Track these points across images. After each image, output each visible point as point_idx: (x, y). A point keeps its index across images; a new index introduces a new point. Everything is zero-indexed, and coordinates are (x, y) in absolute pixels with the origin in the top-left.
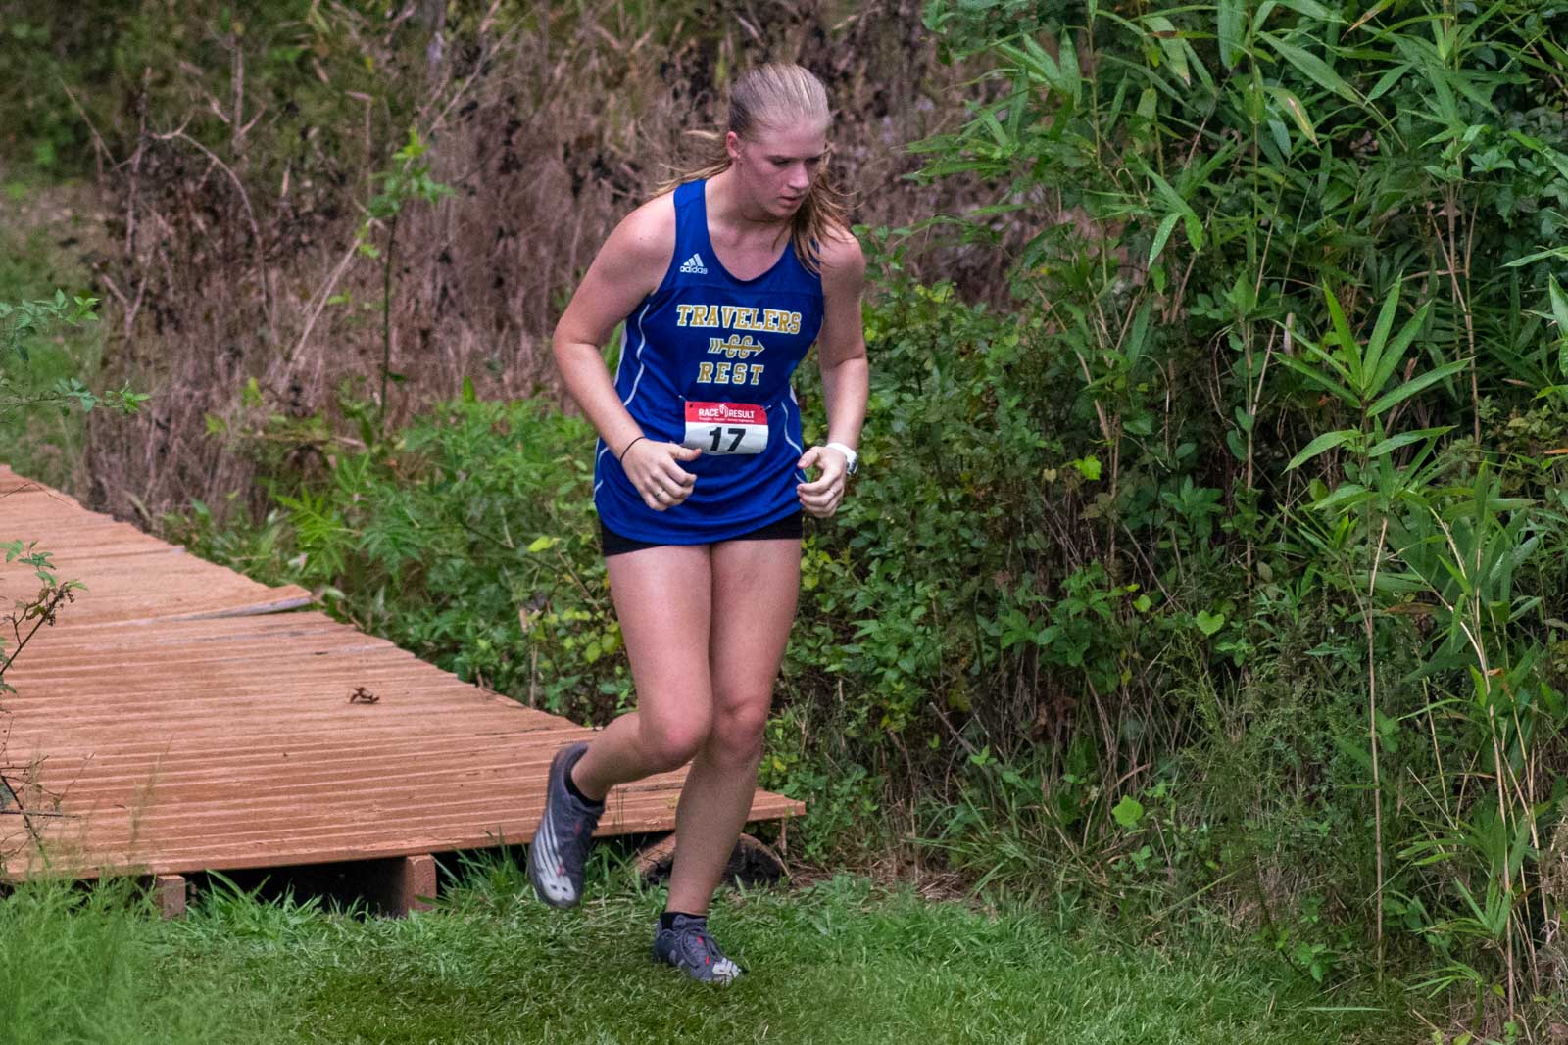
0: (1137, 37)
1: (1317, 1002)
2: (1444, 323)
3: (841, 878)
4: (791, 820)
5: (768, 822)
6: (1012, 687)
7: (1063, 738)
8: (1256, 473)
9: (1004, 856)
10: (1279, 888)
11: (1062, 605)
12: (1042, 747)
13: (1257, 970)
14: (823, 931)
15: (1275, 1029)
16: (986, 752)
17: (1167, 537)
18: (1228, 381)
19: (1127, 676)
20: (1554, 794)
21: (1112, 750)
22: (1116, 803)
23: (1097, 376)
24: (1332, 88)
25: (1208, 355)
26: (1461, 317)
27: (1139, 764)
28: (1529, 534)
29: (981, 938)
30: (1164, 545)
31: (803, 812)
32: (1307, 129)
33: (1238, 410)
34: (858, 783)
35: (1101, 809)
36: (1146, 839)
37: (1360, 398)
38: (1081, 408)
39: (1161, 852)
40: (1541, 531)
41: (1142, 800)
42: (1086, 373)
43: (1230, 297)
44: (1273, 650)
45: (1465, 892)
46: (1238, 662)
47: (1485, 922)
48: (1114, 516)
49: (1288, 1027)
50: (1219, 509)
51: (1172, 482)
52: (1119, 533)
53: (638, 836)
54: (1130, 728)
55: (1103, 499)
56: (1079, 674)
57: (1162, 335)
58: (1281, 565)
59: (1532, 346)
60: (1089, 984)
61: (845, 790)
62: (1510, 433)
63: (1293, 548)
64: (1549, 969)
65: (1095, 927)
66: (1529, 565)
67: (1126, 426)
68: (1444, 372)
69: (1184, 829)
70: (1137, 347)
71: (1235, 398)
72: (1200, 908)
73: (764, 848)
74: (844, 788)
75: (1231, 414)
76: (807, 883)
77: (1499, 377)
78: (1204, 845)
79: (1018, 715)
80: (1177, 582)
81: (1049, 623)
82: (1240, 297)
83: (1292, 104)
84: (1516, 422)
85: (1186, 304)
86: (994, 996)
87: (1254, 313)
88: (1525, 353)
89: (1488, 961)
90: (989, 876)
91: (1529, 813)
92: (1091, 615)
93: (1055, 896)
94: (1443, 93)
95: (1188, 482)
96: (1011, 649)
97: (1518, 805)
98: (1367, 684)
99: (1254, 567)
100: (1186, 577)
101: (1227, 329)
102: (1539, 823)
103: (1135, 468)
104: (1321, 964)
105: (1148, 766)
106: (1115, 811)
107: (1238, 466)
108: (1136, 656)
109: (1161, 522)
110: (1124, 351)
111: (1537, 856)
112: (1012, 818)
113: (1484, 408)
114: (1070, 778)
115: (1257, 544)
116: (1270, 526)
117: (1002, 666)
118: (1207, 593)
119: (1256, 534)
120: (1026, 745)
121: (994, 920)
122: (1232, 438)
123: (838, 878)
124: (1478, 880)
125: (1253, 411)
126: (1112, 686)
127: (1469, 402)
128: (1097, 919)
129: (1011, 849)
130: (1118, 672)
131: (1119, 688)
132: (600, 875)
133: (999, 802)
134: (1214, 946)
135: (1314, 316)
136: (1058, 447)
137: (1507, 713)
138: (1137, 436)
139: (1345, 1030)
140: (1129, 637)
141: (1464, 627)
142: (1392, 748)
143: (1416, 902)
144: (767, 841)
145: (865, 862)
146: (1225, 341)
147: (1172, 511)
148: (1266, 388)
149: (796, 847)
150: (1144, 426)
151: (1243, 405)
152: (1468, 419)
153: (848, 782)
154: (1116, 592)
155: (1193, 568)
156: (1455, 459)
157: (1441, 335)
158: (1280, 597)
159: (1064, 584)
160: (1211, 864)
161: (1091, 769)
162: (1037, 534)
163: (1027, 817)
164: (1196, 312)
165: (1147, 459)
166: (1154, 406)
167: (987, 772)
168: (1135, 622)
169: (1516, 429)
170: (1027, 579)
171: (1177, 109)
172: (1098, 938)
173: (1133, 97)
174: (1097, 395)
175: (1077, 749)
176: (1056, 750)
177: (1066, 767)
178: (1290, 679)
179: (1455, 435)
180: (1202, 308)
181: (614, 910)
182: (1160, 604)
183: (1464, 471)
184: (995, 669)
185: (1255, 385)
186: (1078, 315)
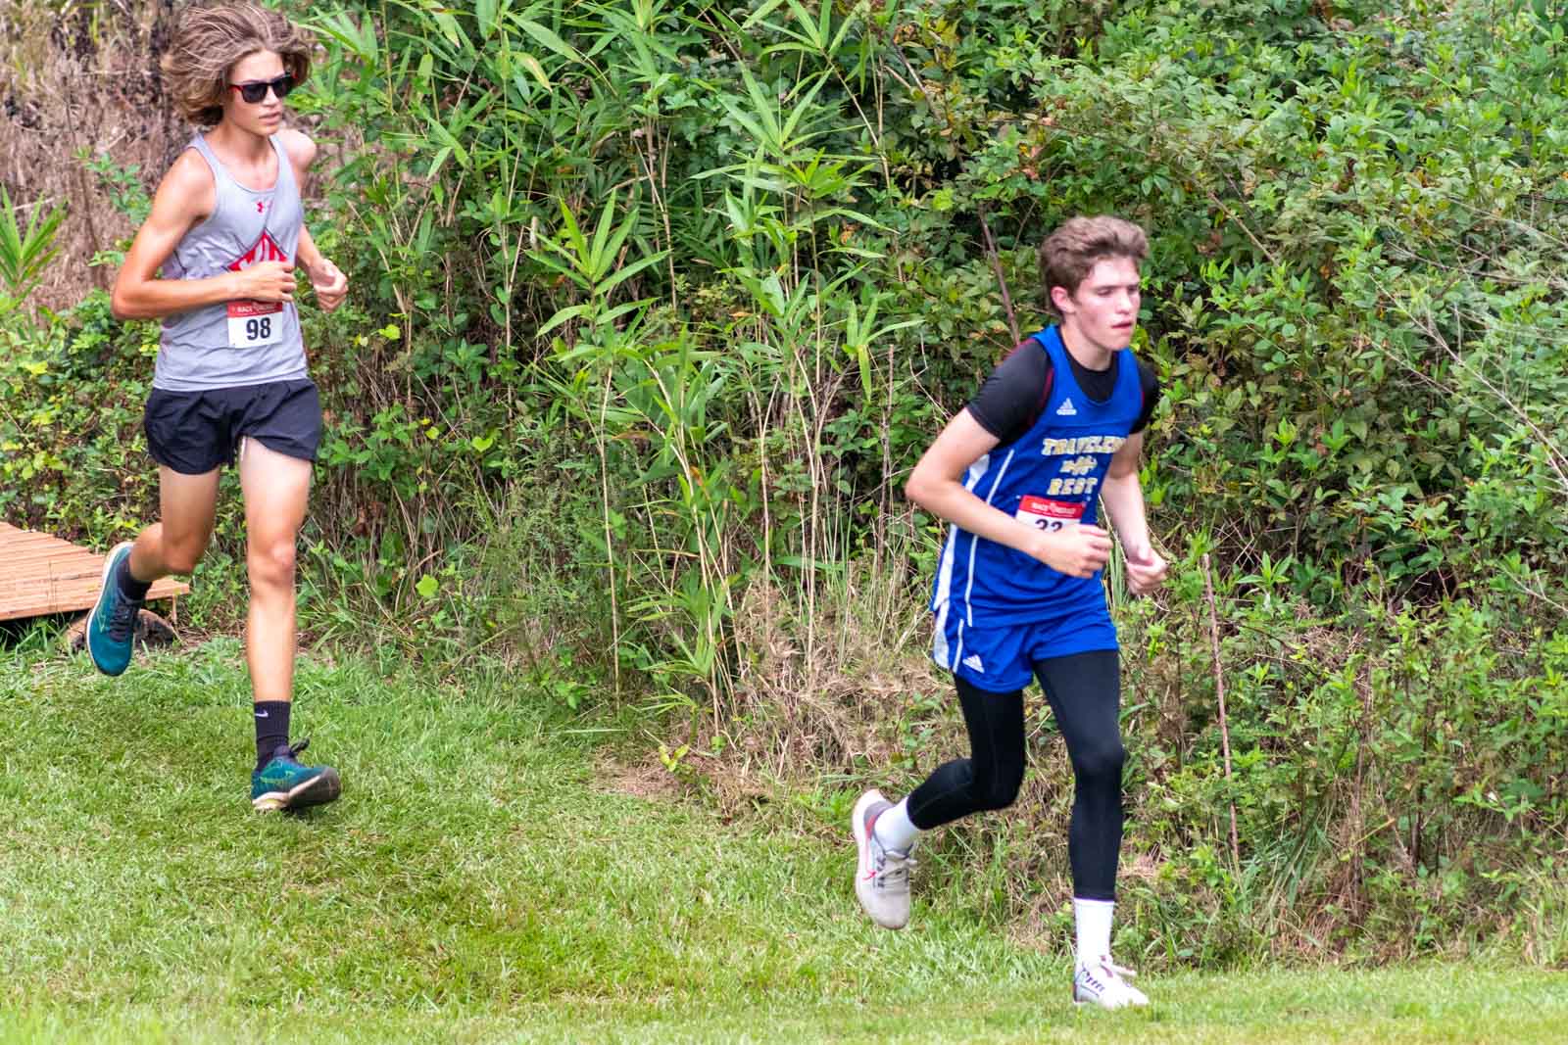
0: (415, 16)
1: (573, 725)
2: (644, 219)
3: (218, 639)
4: (179, 598)
5: (162, 599)
6: (338, 497)
7: (377, 531)
8: (512, 333)
9: (337, 621)
10: (541, 640)
11: (374, 435)
12: (362, 540)
13: (528, 702)
14: (208, 681)
15: (543, 745)
16: (321, 545)
17: (448, 384)
18: (489, 266)
19: (423, 487)
20: (742, 568)
21: (414, 540)
22: (418, 580)
23: (394, 266)
24: (560, 52)
25: (475, 249)
26: (660, 215)
27: (434, 550)
28: (717, 376)
29: (323, 682)
30: (447, 389)
31: (188, 591)
32: (543, 81)
33: (498, 289)
34: (227, 569)
35: (408, 586)
36: (441, 606)
37: (589, 281)
38: (383, 290)
39: (452, 615)
40: (725, 373)
41: (437, 577)
42: (385, 265)
43: (490, 206)
44: (531, 466)
45: (679, 640)
46: (505, 474)
47: (696, 664)
48: (409, 369)
49: (553, 744)
50: (486, 361)
51: (452, 343)
52: (414, 382)
53: (68, 614)
54: (427, 524)
55: (403, 357)
56: (387, 485)
57: (441, 236)
58: (534, 402)
59: (712, 235)
60: (405, 715)
61: (218, 573)
62: (699, 301)
63: (541, 388)
64: (743, 697)
65: (407, 672)
66: (717, 399)
67: (417, 303)
68: (651, 260)
69: (469, 598)
70: (424, 246)
71: (494, 278)
72: (482, 656)
73: (160, 619)
74: (217, 573)
75: (494, 293)
76: (193, 645)
77: (688, 258)
78: (485, 609)
79: (343, 516)
80: (458, 416)
81: (365, 448)
82: (496, 207)
83: (533, 65)
84: (703, 292)
85: (457, 211)
86: (337, 728)
87: (507, 219)
88: (707, 241)
89: (699, 692)
90: (328, 635)
91: (725, 583)
92: (396, 442)
93: (375, 649)
94: (643, 52)
95: (464, 344)
96: (336, 467)
97: (716, 576)
98: (601, 489)
99: (514, 404)
100: (464, 411)
101: (489, 230)
102: (732, 588)
103: (423, 332)
104: (576, 697)
105: (440, 552)
106: (418, 586)
107: (499, 331)
108: (430, 471)
109: (444, 372)
110: (414, 248)
111: (732, 614)
112: (343, 593)
113: (679, 283)
114: (383, 562)
115: (516, 386)
116: (525, 374)
117: (331, 480)
118: (480, 424)
119: (515, 379)
120: (350, 538)
121: (332, 669)
122: (494, 309)
123: (215, 640)
124: (690, 632)
125: (509, 290)
126: (412, 494)
127: (667, 277)
128: (408, 667)
129: (343, 615)
130: (417, 483)
131: (417, 495)
132: (41, 643)
133: (332, 581)
134: (495, 685)
135: (551, 216)
136: (367, 319)
137: (706, 509)
138: (425, 311)
139: (593, 745)
140: (423, 458)
141: (672, 447)
142: (621, 535)
143: (643, 649)
144: (163, 614)
145: (234, 627)
146: (487, 238)
147: (452, 364)
148: (518, 271)
149: (184, 619)
150: (429, 303)
151: (501, 285)
152: (667, 289)
153: (219, 567)
154: (413, 425)
155: (469, 405)
156: (660, 322)
157: (647, 229)
158: (534, 426)
159: (374, 420)
160: (490, 623)
161: (398, 554)
162: (353, 383)
163: (354, 592)
164: (464, 214)
165: (433, 327)
166: (435, 287)
167: (322, 559)
168: (427, 446)
169: (705, 298)
170: (348, 415)
171: (446, 66)
172: (409, 680)
173: (415, 61)
174: (394, 281)
175: (389, 541)
176: (373, 540)
177: (381, 554)
178: (543, 486)
179: (658, 304)
180: (471, 210)
181: (53, 670)
182: (445, 433)
183: (666, 330)
184: (326, 483)
185: (510, 270)
186: (380, 223)
